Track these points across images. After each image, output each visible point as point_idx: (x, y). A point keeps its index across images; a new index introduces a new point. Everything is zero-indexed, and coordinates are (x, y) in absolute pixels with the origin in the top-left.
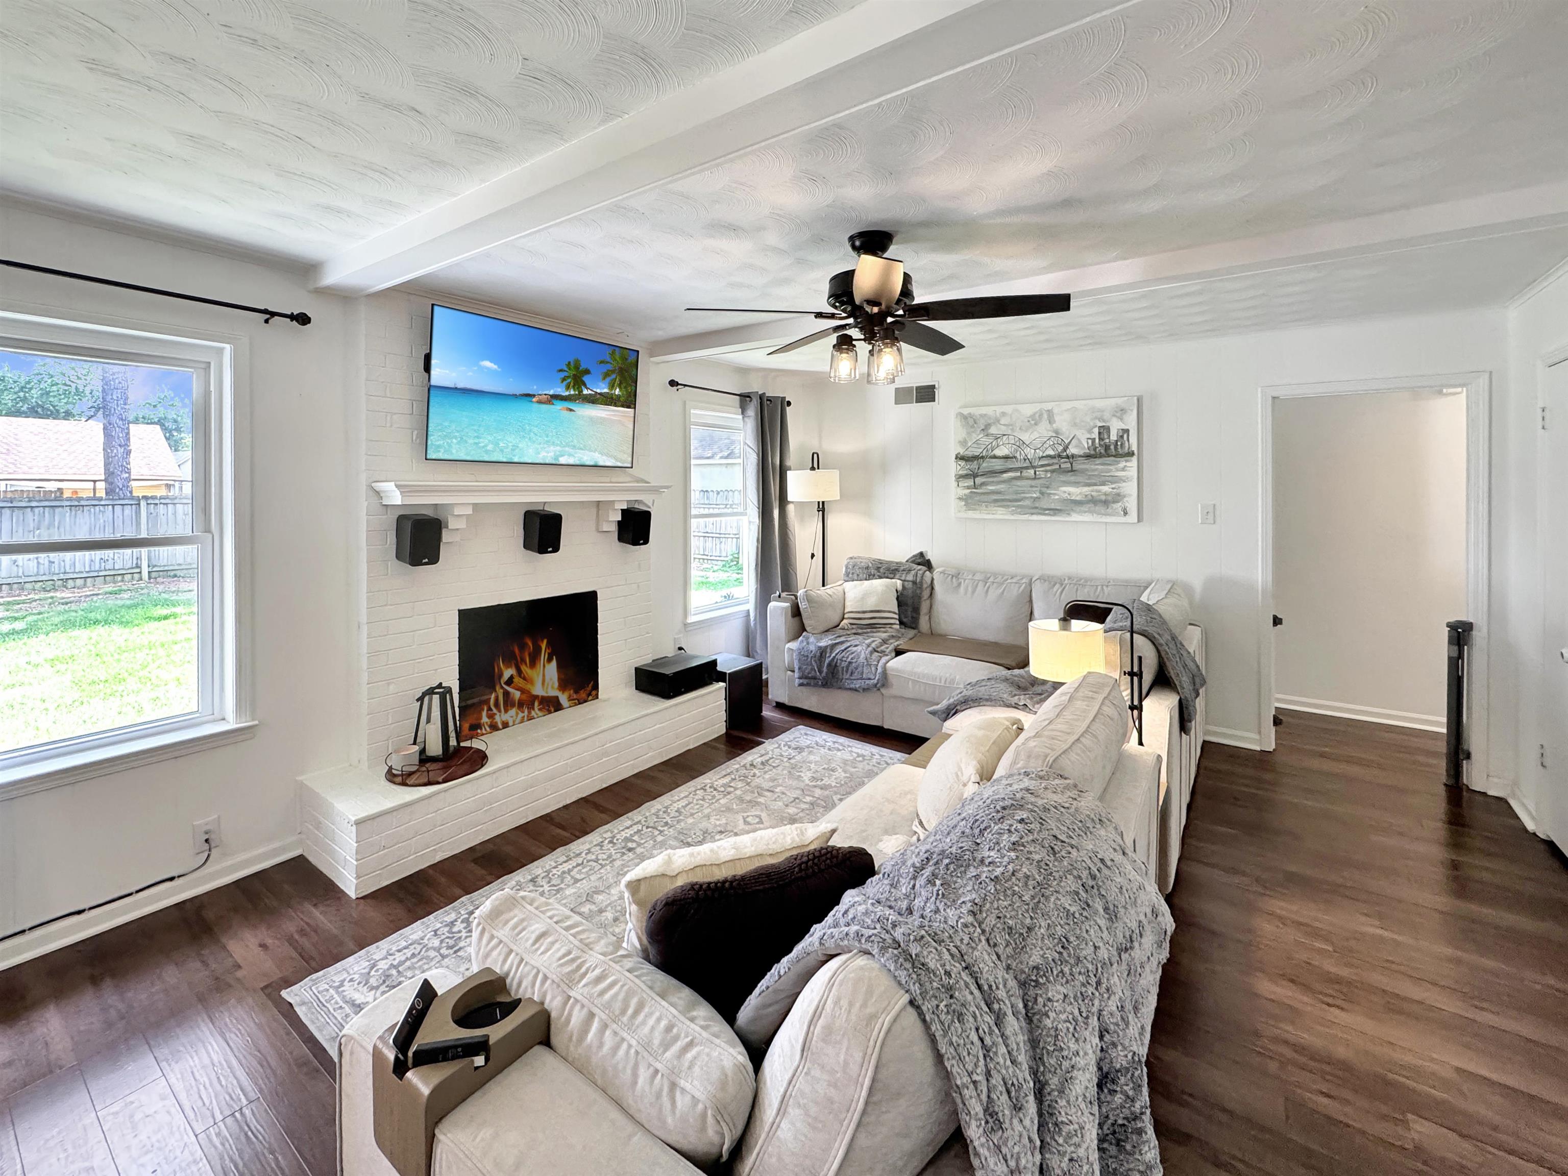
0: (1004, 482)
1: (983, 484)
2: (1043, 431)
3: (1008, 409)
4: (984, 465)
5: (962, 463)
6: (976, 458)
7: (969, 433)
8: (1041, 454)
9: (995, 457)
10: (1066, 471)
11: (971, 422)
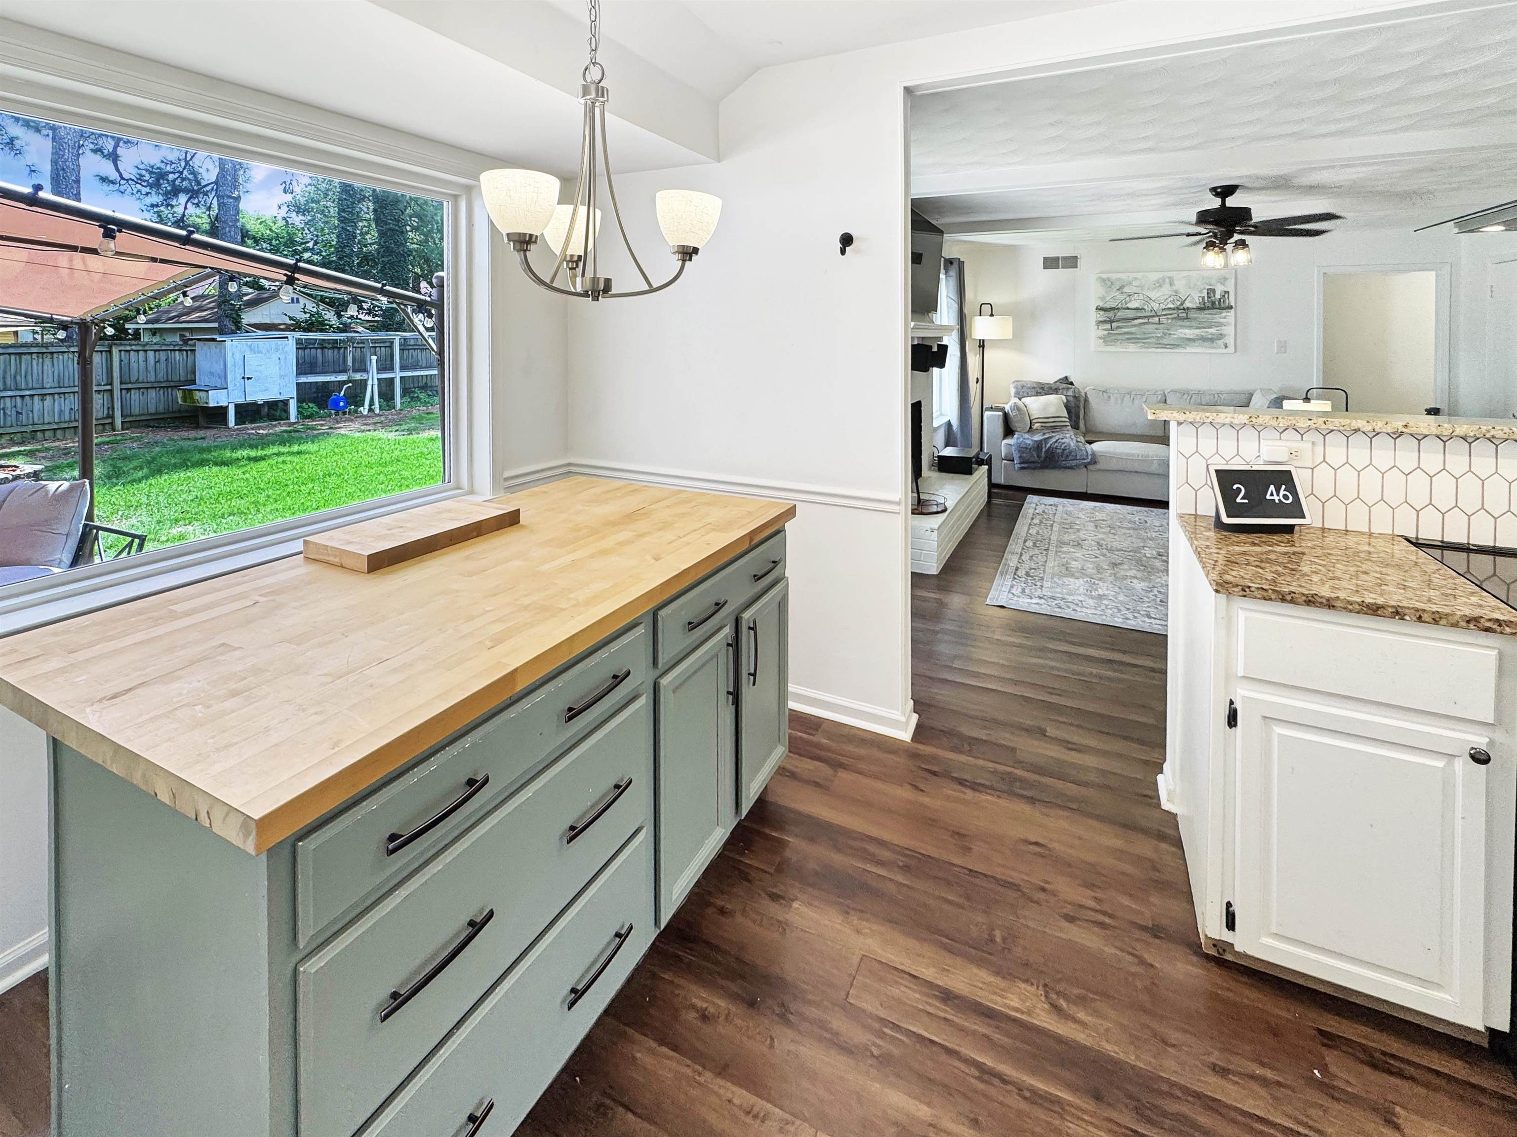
0: (1135, 326)
2: (1166, 290)
3: (1138, 275)
4: (1119, 314)
5: (1102, 313)
6: (1113, 309)
7: (1107, 292)
8: (1164, 307)
9: (1128, 309)
10: (1183, 319)
11: (1109, 284)
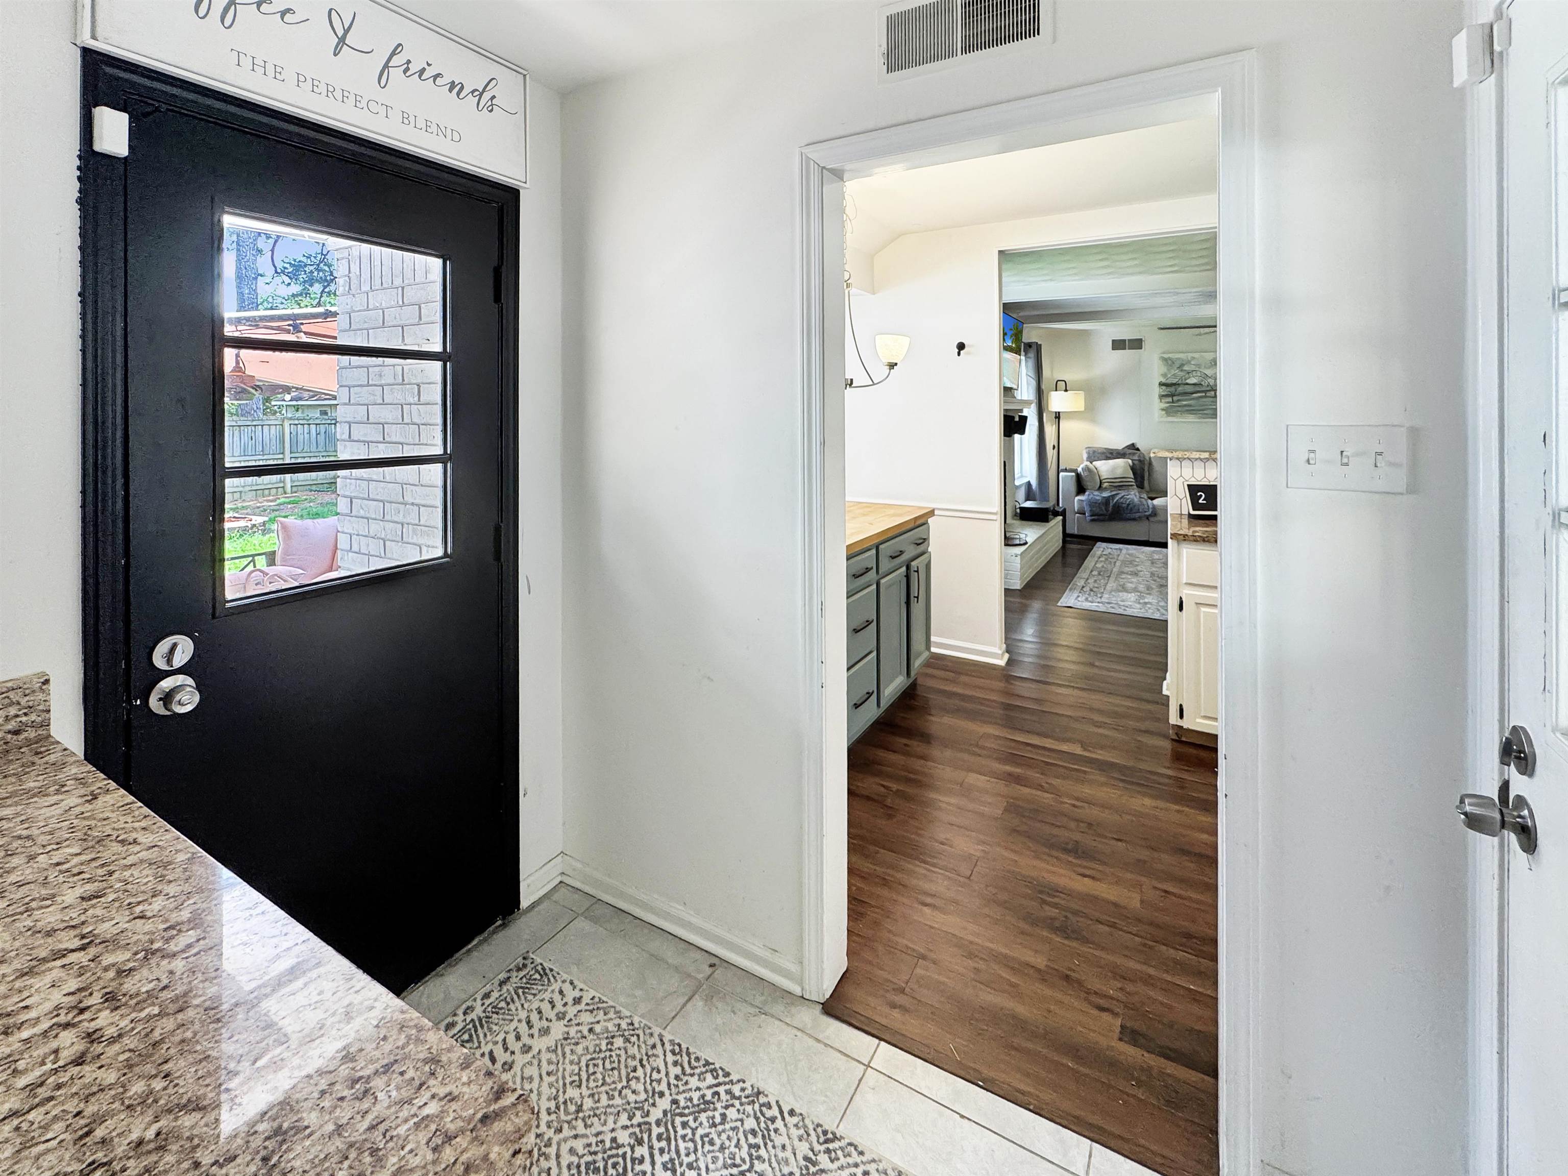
0: (1193, 399)
1: (1179, 400)
3: (1196, 355)
4: (1180, 389)
5: (1164, 388)
6: (1174, 384)
7: (1168, 370)
9: (1187, 384)
11: (1170, 362)
